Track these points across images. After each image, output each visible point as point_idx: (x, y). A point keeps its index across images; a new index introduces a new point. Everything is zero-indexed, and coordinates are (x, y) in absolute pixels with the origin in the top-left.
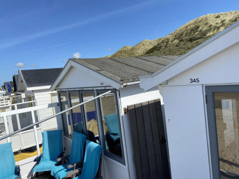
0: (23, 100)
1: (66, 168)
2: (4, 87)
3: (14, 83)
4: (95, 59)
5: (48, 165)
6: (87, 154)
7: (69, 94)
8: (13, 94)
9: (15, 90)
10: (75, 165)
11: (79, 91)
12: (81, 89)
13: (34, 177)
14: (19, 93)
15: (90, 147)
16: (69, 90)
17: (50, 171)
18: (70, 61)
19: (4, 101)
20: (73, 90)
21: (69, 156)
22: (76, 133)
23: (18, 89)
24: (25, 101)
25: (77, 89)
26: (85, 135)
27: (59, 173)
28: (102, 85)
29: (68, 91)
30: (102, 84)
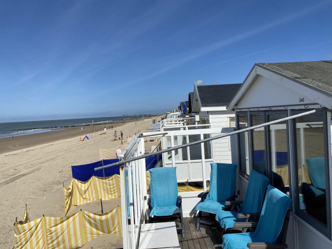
0: (196, 123)
1: (235, 216)
2: (180, 108)
3: (189, 103)
4: (295, 63)
5: (214, 206)
6: (267, 204)
7: (251, 116)
8: (188, 116)
9: (190, 111)
10: (248, 216)
11: (265, 111)
12: (268, 109)
13: (197, 217)
14: (193, 114)
15: (272, 196)
16: (252, 110)
17: (215, 215)
18: (256, 67)
19: (178, 122)
20: (256, 109)
21: (242, 202)
22: (255, 172)
23: (193, 110)
24: (198, 124)
25: (262, 109)
26: (268, 177)
27: (225, 220)
28: (302, 103)
29: (250, 111)
30: (302, 100)
